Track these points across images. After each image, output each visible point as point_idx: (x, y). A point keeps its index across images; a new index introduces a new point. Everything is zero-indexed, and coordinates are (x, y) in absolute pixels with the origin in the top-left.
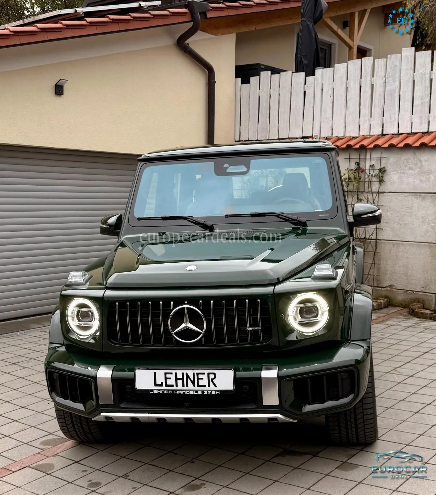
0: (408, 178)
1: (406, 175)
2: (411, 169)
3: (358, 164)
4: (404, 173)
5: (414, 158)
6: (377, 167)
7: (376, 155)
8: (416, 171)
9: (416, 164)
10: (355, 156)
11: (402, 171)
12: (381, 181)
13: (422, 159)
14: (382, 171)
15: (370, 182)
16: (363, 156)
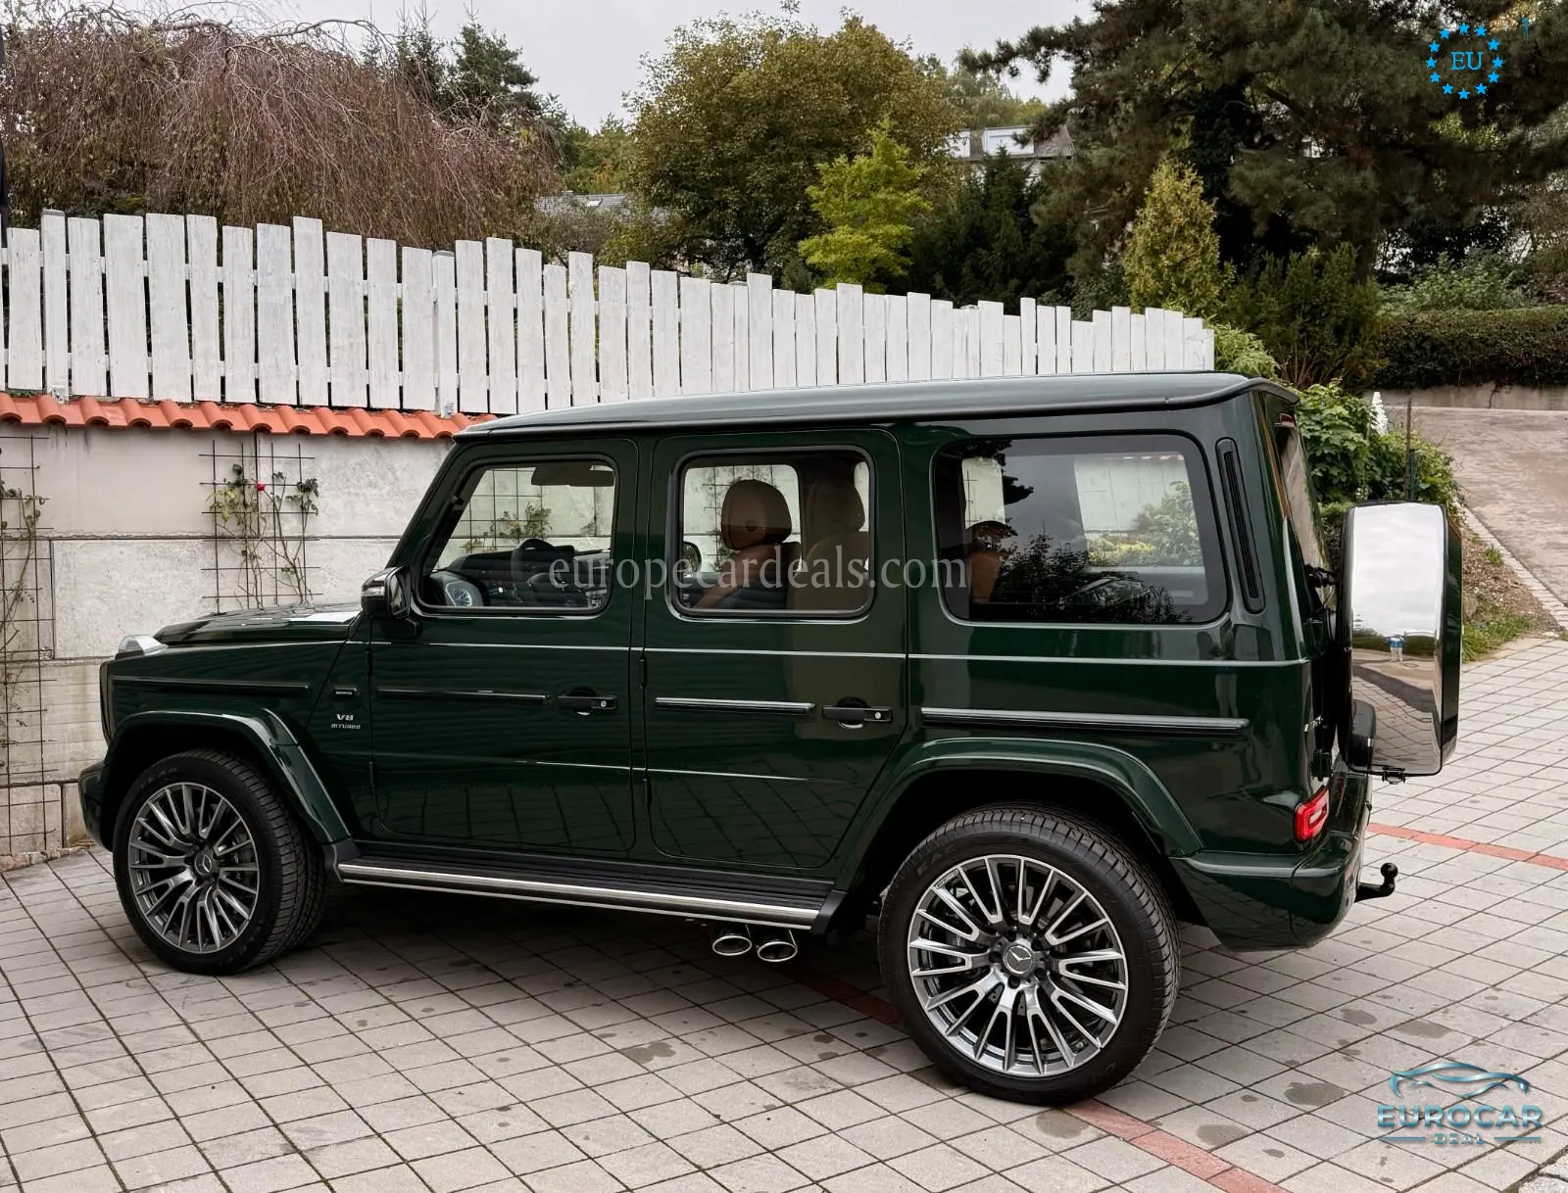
0: (368, 505)
1: (362, 498)
2: (370, 485)
3: (239, 471)
4: (357, 494)
5: (377, 463)
6: (293, 478)
7: (286, 450)
8: (384, 491)
9: (383, 477)
10: (225, 448)
11: (352, 490)
12: (304, 510)
13: (396, 466)
14: (308, 487)
15: (276, 513)
16: (248, 451)
